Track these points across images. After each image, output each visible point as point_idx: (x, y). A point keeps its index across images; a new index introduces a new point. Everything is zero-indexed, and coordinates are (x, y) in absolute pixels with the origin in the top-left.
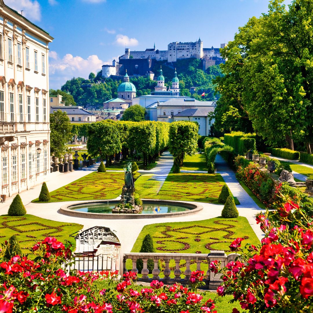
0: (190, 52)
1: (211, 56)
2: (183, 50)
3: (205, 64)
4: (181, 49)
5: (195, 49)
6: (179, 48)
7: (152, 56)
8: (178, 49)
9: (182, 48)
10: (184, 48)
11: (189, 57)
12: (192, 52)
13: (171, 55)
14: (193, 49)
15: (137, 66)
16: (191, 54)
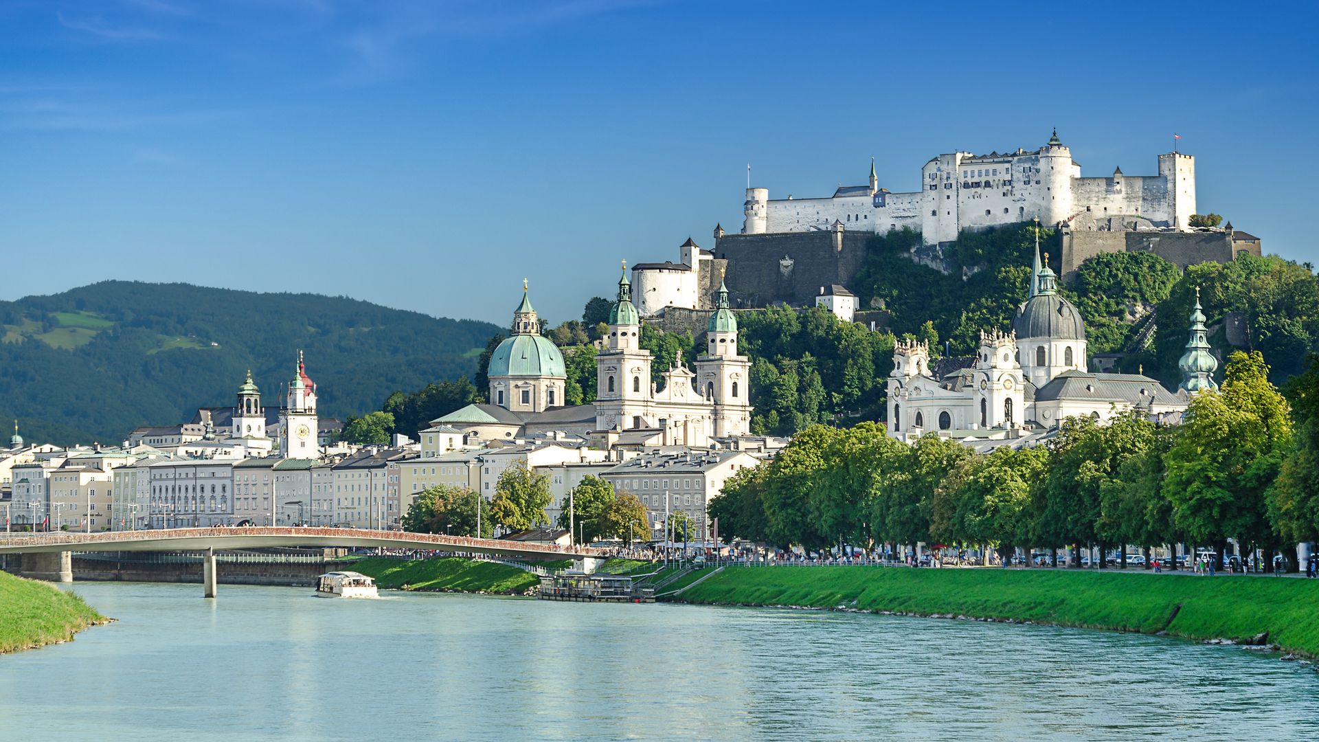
0: (1018, 196)
1: (1109, 213)
2: (988, 189)
3: (1071, 246)
4: (977, 185)
5: (1038, 182)
6: (970, 180)
7: (861, 217)
8: (966, 186)
9: (983, 179)
10: (990, 179)
11: (1012, 218)
12: (1026, 196)
13: (934, 213)
14: (1027, 183)
15: (787, 262)
16: (1020, 204)
